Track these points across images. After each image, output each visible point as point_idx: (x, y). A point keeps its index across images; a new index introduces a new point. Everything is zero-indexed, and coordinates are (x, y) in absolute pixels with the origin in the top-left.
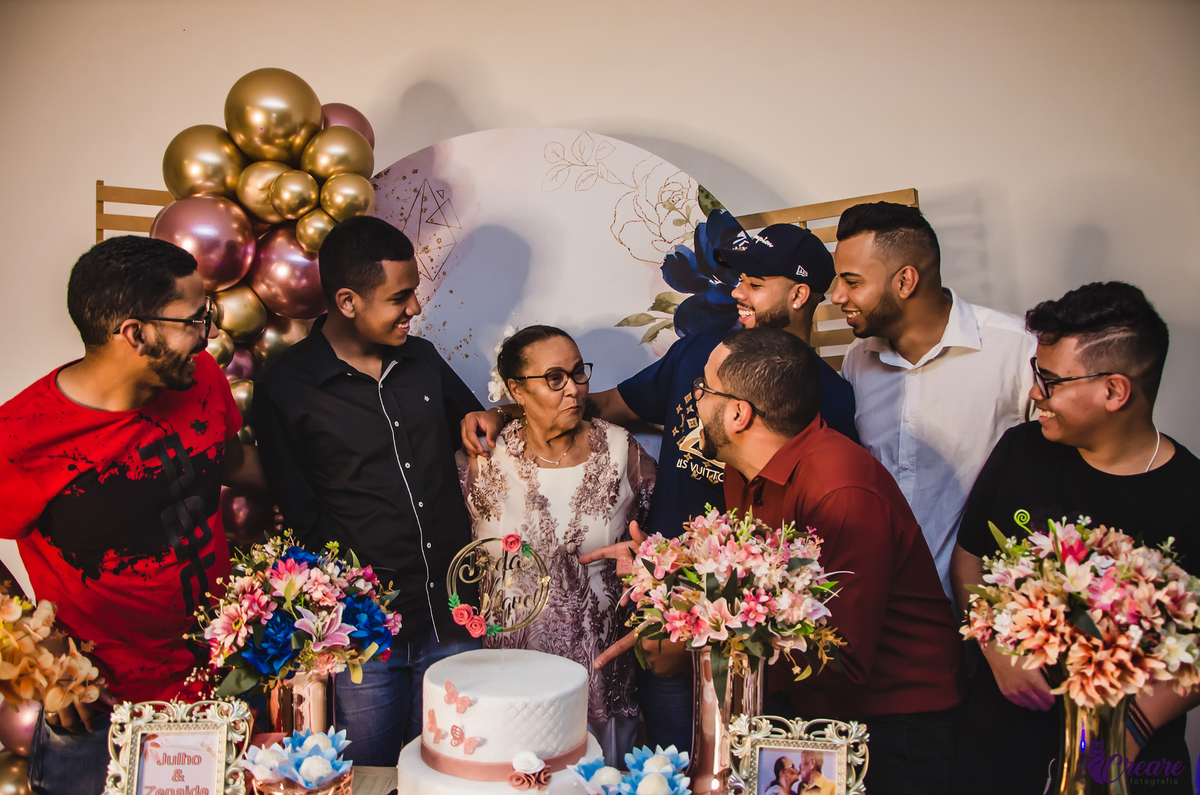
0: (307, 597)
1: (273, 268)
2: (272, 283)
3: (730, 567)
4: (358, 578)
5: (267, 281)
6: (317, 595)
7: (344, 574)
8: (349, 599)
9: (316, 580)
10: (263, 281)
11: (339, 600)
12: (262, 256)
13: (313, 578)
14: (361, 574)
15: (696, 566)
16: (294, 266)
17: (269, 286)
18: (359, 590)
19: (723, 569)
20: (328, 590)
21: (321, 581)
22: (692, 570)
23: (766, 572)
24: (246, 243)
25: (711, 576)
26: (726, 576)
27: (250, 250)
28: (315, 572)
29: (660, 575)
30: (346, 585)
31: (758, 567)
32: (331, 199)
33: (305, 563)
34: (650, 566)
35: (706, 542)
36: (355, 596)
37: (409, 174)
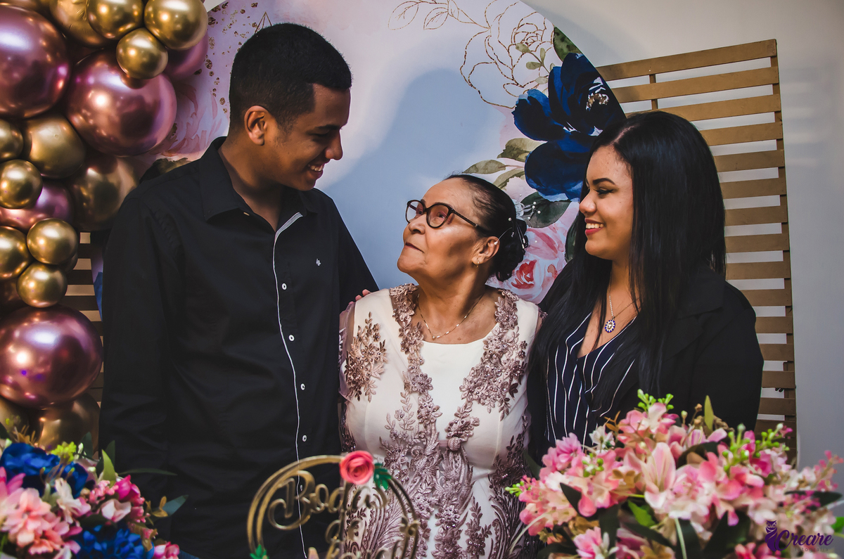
0: (11, 537)
1: (90, 95)
2: (89, 114)
3: (712, 508)
4: (107, 497)
5: (84, 111)
6: (24, 538)
7: (85, 491)
8: (87, 534)
9: (28, 511)
10: (79, 112)
11: (67, 538)
12: (79, 80)
13: (24, 506)
14: (112, 491)
15: (647, 497)
16: (114, 94)
17: (85, 117)
18: (105, 520)
19: (704, 511)
20: (47, 526)
21: (34, 513)
22: (642, 503)
23: (771, 516)
24: (58, 63)
25: (685, 523)
26: (704, 520)
27: (63, 71)
28: (27, 497)
29: (587, 511)
30: (87, 508)
31: (757, 507)
32: (156, 18)
33: (21, 476)
34: (573, 495)
35: (654, 453)
36: (97, 529)
37: (248, 8)
